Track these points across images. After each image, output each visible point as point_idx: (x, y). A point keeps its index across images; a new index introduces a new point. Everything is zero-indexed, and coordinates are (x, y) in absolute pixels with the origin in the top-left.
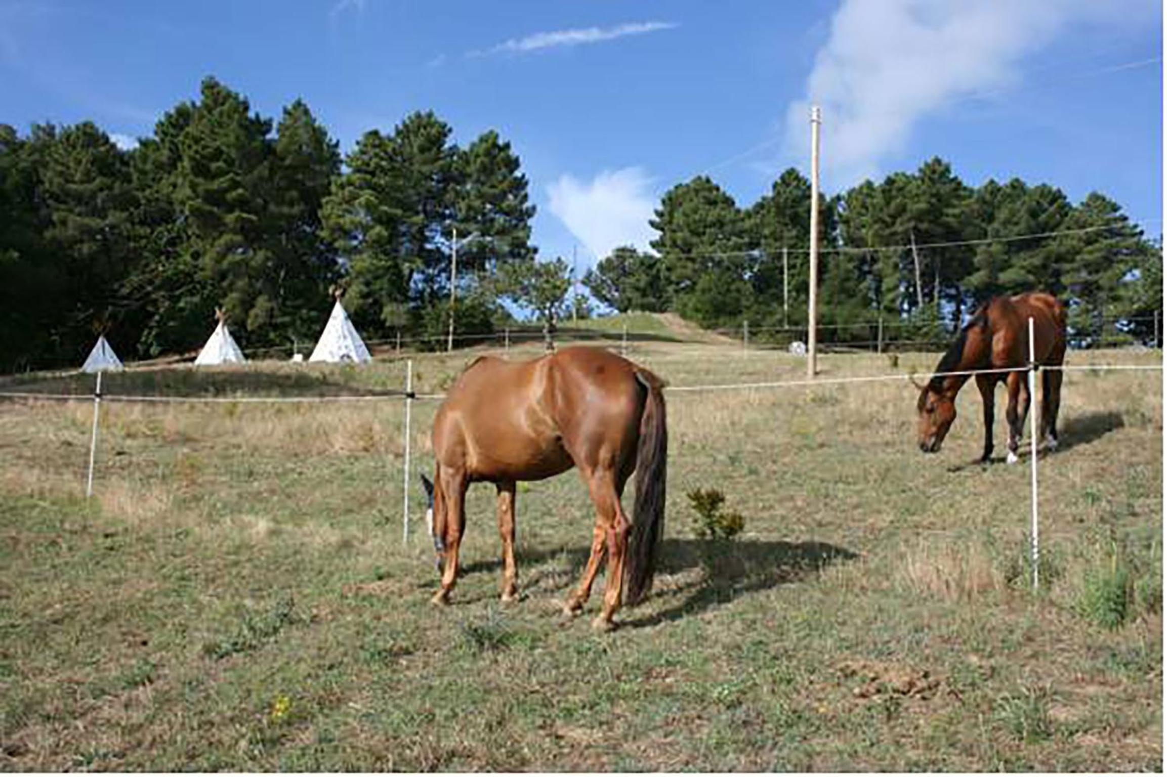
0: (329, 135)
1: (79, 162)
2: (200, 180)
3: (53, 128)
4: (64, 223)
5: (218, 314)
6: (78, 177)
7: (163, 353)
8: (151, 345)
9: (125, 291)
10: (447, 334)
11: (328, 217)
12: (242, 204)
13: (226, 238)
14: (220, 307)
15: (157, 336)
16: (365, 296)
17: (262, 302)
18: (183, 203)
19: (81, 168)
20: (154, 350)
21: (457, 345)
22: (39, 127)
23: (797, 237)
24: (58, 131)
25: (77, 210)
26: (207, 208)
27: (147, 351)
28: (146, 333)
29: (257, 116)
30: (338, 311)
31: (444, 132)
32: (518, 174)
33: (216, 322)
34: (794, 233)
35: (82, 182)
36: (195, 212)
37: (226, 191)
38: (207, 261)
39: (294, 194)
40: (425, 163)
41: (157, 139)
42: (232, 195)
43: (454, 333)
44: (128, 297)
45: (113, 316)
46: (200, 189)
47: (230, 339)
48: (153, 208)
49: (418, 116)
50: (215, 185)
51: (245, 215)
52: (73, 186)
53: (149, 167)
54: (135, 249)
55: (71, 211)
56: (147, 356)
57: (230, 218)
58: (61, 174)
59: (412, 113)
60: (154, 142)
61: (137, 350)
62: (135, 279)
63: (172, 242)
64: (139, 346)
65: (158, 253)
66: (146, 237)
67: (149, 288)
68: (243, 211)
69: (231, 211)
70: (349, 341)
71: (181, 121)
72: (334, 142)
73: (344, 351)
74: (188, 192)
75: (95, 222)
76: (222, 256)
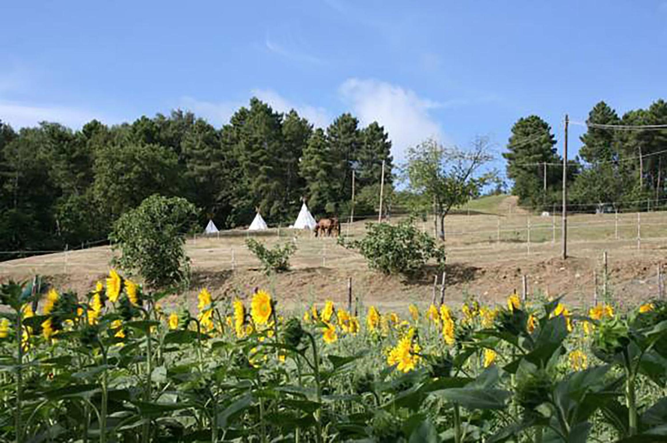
0: (309, 122)
1: (197, 140)
2: (249, 152)
3: (181, 112)
4: (192, 170)
5: (257, 209)
6: (197, 147)
7: (236, 226)
8: (231, 223)
9: (220, 198)
10: (350, 215)
11: (302, 166)
12: (266, 162)
13: (261, 176)
14: (258, 206)
15: (234, 219)
16: (318, 200)
17: (276, 204)
18: (242, 162)
19: (199, 144)
20: (233, 225)
21: (355, 220)
22: (175, 113)
23: (604, 144)
24: (184, 114)
25: (198, 162)
26: (252, 164)
27: (229, 225)
28: (229, 216)
29: (277, 112)
30: (304, 207)
31: (355, 122)
32: (387, 141)
33: (256, 213)
34: (601, 143)
35: (198, 149)
36: (247, 166)
37: (259, 157)
38: (253, 186)
39: (291, 153)
40: (345, 138)
41: (232, 125)
42: (261, 159)
43: (354, 215)
44: (220, 201)
45: (215, 210)
46: (249, 157)
47: (262, 219)
48: (230, 160)
49: (344, 115)
50: (255, 154)
51: (267, 167)
52: (195, 152)
53: (228, 141)
54: (223, 180)
55: (194, 163)
56: (230, 228)
57: (261, 169)
58: (190, 146)
59: (341, 115)
60: (230, 127)
61: (225, 225)
62: (223, 193)
63: (239, 176)
64: (226, 223)
65: (233, 180)
66: (228, 174)
67: (230, 197)
68: (266, 165)
69: (262, 165)
70: (308, 220)
71: (242, 117)
72: (311, 125)
73: (306, 224)
74: (244, 157)
75: (205, 168)
76: (258, 184)
